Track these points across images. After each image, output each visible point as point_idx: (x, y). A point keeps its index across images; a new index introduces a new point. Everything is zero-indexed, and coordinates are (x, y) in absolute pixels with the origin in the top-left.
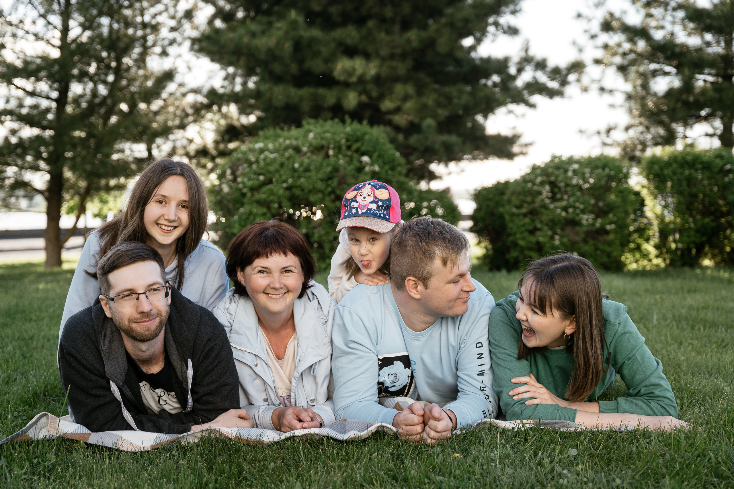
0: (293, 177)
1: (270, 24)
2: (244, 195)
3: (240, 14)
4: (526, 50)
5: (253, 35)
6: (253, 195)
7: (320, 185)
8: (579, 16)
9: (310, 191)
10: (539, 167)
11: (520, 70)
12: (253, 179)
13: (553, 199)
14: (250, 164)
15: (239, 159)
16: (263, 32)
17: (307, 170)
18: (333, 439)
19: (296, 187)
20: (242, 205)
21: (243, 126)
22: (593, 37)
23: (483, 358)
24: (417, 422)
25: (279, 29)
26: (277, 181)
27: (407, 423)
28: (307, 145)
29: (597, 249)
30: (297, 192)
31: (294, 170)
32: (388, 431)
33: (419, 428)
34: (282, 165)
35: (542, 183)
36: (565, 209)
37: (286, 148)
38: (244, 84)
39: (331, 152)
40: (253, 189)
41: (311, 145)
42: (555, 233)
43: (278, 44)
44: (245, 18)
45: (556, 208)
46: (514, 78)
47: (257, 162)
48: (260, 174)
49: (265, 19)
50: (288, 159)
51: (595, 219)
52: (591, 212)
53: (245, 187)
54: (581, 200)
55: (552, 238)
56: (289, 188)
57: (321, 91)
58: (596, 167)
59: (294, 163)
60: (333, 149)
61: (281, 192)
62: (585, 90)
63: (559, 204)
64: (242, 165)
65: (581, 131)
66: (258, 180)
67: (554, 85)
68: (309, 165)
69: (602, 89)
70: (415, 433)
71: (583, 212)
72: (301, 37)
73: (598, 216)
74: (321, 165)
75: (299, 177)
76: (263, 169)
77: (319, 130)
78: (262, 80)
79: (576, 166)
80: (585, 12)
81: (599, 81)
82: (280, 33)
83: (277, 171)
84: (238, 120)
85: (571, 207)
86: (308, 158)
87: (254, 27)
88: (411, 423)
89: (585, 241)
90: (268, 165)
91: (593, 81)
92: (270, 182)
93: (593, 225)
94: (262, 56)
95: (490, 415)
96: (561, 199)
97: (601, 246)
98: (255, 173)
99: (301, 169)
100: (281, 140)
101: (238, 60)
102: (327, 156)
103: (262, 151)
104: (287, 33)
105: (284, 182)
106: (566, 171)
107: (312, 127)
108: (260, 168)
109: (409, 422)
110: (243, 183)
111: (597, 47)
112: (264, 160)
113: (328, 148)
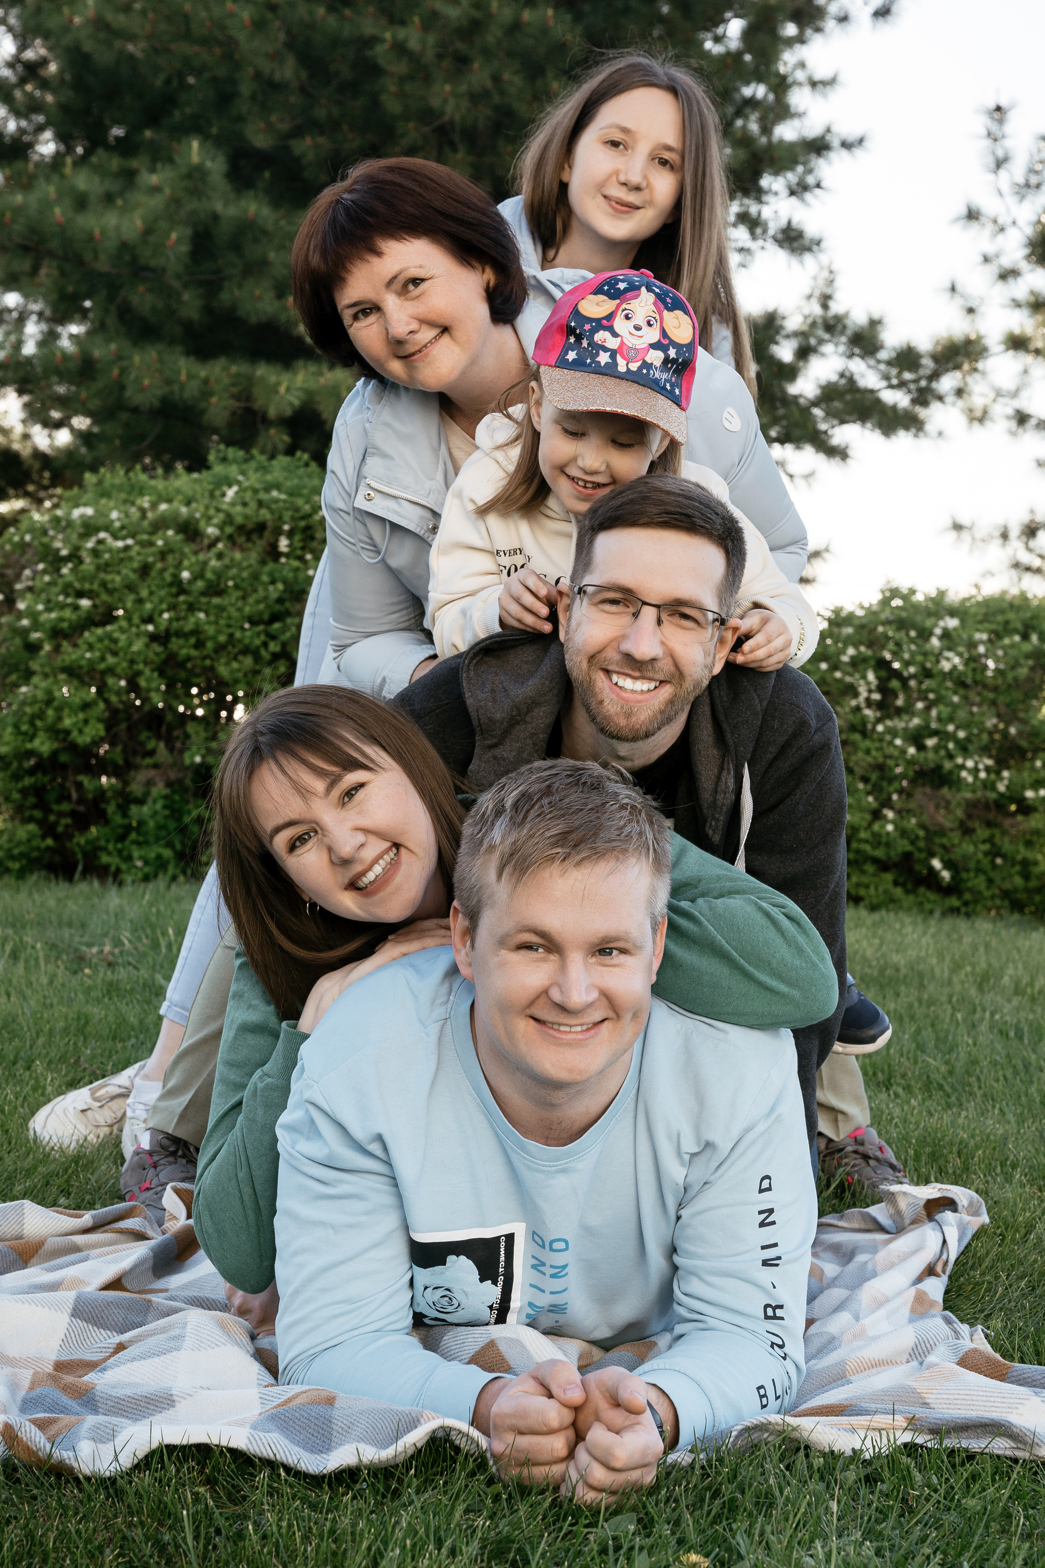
0: (172, 608)
1: (129, 177)
2: (33, 648)
3: (47, 146)
4: (825, 300)
5: (81, 202)
6: (57, 649)
7: (249, 635)
8: (972, 215)
9: (220, 649)
10: (849, 619)
11: (804, 352)
12: (62, 607)
13: (885, 708)
14: (56, 561)
15: (23, 546)
16: (109, 199)
17: (215, 589)
18: (288, 1469)
19: (179, 634)
20: (28, 675)
21: (38, 454)
22: (1007, 275)
23: (773, 1223)
24: (555, 1423)
25: (156, 189)
26: (128, 617)
27: (521, 1424)
28: (218, 519)
29: (995, 852)
30: (184, 649)
31: (180, 587)
32: (462, 1443)
33: (558, 1444)
34: (145, 570)
35: (857, 663)
36: (917, 738)
37: (159, 526)
38: (49, 339)
39: (283, 544)
40: (57, 634)
41: (229, 519)
42: (887, 803)
43: (148, 231)
44: (58, 158)
45: (893, 732)
46: (790, 372)
47: (75, 557)
48: (80, 594)
49: (115, 163)
50: (163, 555)
51: (995, 772)
52: (985, 750)
53: (36, 625)
54: (962, 714)
55: (877, 815)
56: (160, 638)
57: (263, 371)
58: (1006, 629)
59: (179, 567)
60: (290, 535)
61: (138, 646)
62: (979, 417)
63: (899, 724)
64: (30, 564)
65: (958, 527)
66: (76, 608)
67: (899, 399)
68: (219, 575)
69: (1022, 418)
70: (545, 1457)
71: (964, 748)
72: (216, 217)
73: (1001, 763)
74: (256, 577)
75: (192, 608)
76: (92, 578)
77: (253, 479)
78: (99, 329)
79: (952, 623)
80: (990, 206)
81: (1015, 394)
82: (156, 202)
83: (131, 588)
84: (26, 437)
85: (935, 733)
86: (220, 556)
87: (83, 181)
88: (537, 1427)
89: (966, 831)
90: (105, 567)
91: (999, 394)
92: (108, 618)
93: (988, 785)
94: (103, 265)
95: (777, 1398)
96: (907, 710)
97: (1007, 846)
98: (67, 590)
99: (200, 584)
100: (145, 502)
101: (35, 270)
102: (274, 553)
103: (89, 528)
104: (175, 201)
105: (149, 620)
106: (925, 634)
107: (233, 470)
108: (83, 579)
109: (531, 1422)
110: (33, 615)
111: (1017, 304)
112: (95, 552)
113: (278, 532)
